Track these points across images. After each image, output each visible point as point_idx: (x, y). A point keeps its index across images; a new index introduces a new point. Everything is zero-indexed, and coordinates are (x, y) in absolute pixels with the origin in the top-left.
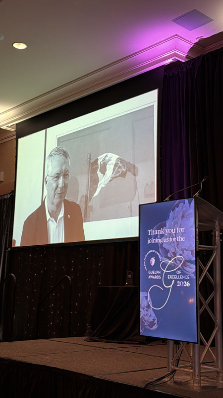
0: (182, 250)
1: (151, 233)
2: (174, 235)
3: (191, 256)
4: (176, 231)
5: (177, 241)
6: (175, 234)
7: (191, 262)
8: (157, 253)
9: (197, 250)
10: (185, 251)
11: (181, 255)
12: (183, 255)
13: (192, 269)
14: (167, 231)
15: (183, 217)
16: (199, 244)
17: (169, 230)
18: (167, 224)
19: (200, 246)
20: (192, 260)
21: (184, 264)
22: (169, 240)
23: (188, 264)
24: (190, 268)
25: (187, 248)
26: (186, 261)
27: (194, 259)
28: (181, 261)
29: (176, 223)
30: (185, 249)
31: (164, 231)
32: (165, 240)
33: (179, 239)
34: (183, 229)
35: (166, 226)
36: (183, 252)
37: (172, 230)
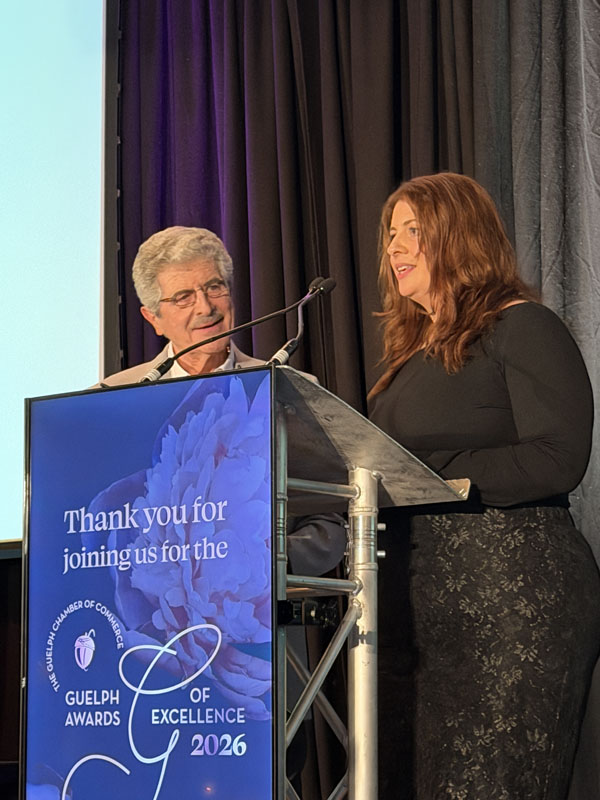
0: (215, 597)
1: (77, 525)
2: (182, 534)
3: (256, 622)
4: (190, 518)
5: (194, 560)
6: (187, 527)
7: (251, 649)
8: (107, 614)
9: (282, 597)
10: (227, 602)
11: (209, 620)
12: (219, 619)
13: (255, 679)
14: (149, 515)
15: (221, 452)
16: (290, 571)
17: (159, 513)
18: (151, 486)
19: (292, 578)
20: (259, 640)
21: (223, 659)
22: (159, 553)
23: (243, 658)
24: (249, 674)
25: (236, 590)
26: (231, 646)
27: (266, 636)
28: (209, 648)
29: (192, 480)
30: (228, 594)
31: (139, 516)
32: (144, 556)
33: (201, 549)
34: (219, 509)
35: (143, 492)
36: (220, 608)
37: (171, 512)
